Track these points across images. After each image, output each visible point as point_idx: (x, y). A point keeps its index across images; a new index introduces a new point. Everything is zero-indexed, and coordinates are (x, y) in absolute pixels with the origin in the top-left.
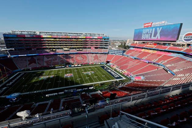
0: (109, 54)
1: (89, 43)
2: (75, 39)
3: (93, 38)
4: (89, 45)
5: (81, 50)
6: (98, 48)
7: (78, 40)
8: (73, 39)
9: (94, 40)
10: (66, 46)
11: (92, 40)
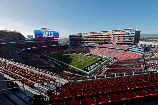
0: (129, 51)
1: (112, 39)
2: (100, 36)
3: (115, 34)
4: (111, 41)
5: (103, 45)
6: (120, 44)
7: (102, 37)
8: (98, 36)
9: (116, 36)
10: (94, 41)
11: (114, 36)
